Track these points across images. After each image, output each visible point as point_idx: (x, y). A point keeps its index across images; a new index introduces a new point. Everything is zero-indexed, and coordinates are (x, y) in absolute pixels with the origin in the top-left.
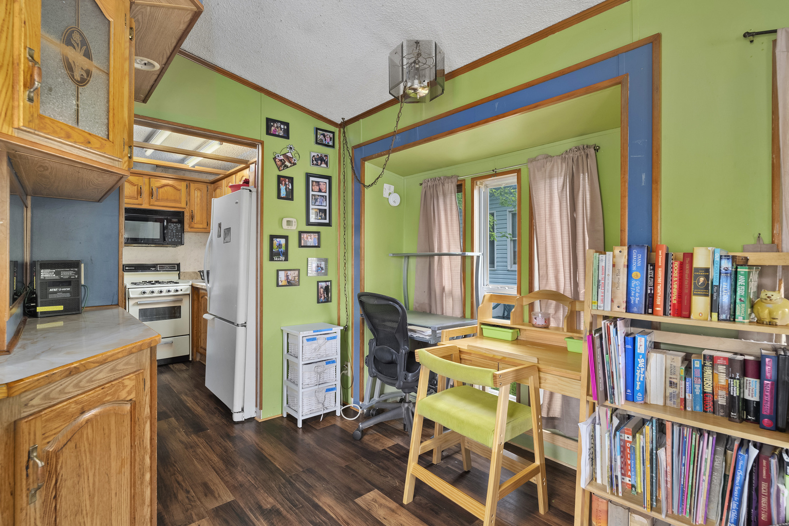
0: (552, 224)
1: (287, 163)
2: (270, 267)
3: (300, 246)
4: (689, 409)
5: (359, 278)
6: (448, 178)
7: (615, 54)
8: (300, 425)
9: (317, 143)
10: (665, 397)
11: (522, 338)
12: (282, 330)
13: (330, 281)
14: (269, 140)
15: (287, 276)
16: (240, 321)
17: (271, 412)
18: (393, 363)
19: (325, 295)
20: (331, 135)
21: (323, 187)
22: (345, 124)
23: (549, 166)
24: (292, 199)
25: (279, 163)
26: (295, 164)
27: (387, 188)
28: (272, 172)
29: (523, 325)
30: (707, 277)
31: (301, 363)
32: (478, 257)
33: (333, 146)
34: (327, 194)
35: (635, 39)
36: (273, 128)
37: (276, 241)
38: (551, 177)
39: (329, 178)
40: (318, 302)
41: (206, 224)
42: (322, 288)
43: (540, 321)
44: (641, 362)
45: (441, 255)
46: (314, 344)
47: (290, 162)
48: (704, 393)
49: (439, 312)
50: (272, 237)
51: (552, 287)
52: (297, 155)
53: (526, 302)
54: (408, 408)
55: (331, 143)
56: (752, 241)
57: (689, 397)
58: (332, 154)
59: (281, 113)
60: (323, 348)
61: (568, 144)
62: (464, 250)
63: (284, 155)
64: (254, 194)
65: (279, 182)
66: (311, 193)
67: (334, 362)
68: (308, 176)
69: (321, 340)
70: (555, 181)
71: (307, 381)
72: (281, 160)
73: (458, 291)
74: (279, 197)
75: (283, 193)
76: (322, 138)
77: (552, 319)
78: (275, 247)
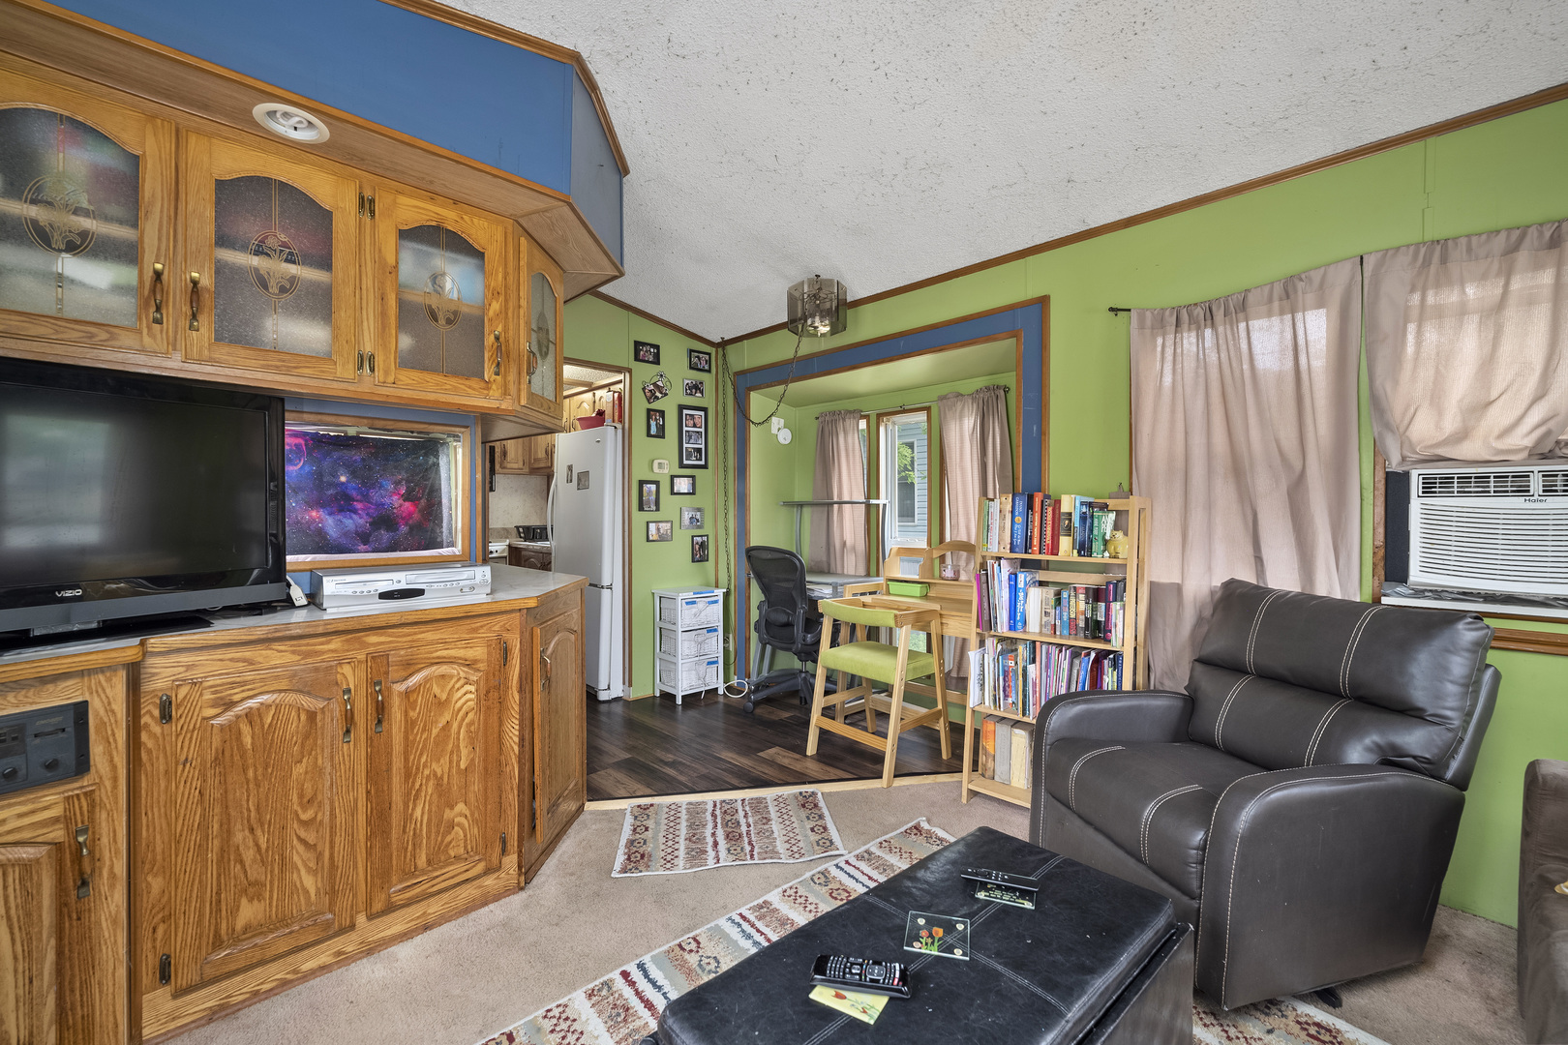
0: (963, 469)
1: (658, 394)
2: (639, 518)
3: (673, 493)
4: (1058, 633)
5: (743, 530)
6: (850, 412)
7: (1012, 308)
8: (679, 701)
9: (691, 368)
10: (1041, 625)
11: (932, 594)
12: (653, 594)
13: (707, 536)
14: (637, 367)
15: (658, 529)
16: (606, 582)
17: (641, 690)
18: (789, 625)
19: (700, 553)
20: (707, 357)
21: (697, 421)
22: (724, 344)
23: (959, 405)
24: (663, 437)
25: (648, 394)
26: (666, 394)
27: (776, 423)
28: (641, 405)
29: (933, 578)
30: (1070, 520)
31: (680, 630)
32: (885, 505)
33: (709, 371)
34: (702, 430)
35: (1029, 297)
36: (642, 353)
37: (646, 487)
38: (961, 418)
39: (705, 410)
40: (693, 561)
41: (522, 463)
42: (697, 543)
43: (949, 573)
44: (1021, 595)
45: (841, 503)
46: (694, 609)
47: (661, 393)
48: (1070, 619)
49: (839, 571)
50: (641, 483)
51: (963, 537)
52: (668, 383)
53: (936, 554)
54: (805, 678)
55: (707, 368)
56: (1115, 489)
57: (1058, 623)
58: (708, 380)
59: (651, 334)
60: (703, 614)
61: (979, 383)
62: (868, 497)
63: (655, 384)
64: (620, 432)
65: (649, 418)
66: (685, 429)
67: (716, 630)
68: (681, 408)
69: (701, 604)
70: (966, 421)
71: (687, 652)
72: (651, 391)
73: (861, 546)
74: (649, 435)
75: (653, 430)
76: (697, 361)
77: (962, 572)
78: (645, 494)
